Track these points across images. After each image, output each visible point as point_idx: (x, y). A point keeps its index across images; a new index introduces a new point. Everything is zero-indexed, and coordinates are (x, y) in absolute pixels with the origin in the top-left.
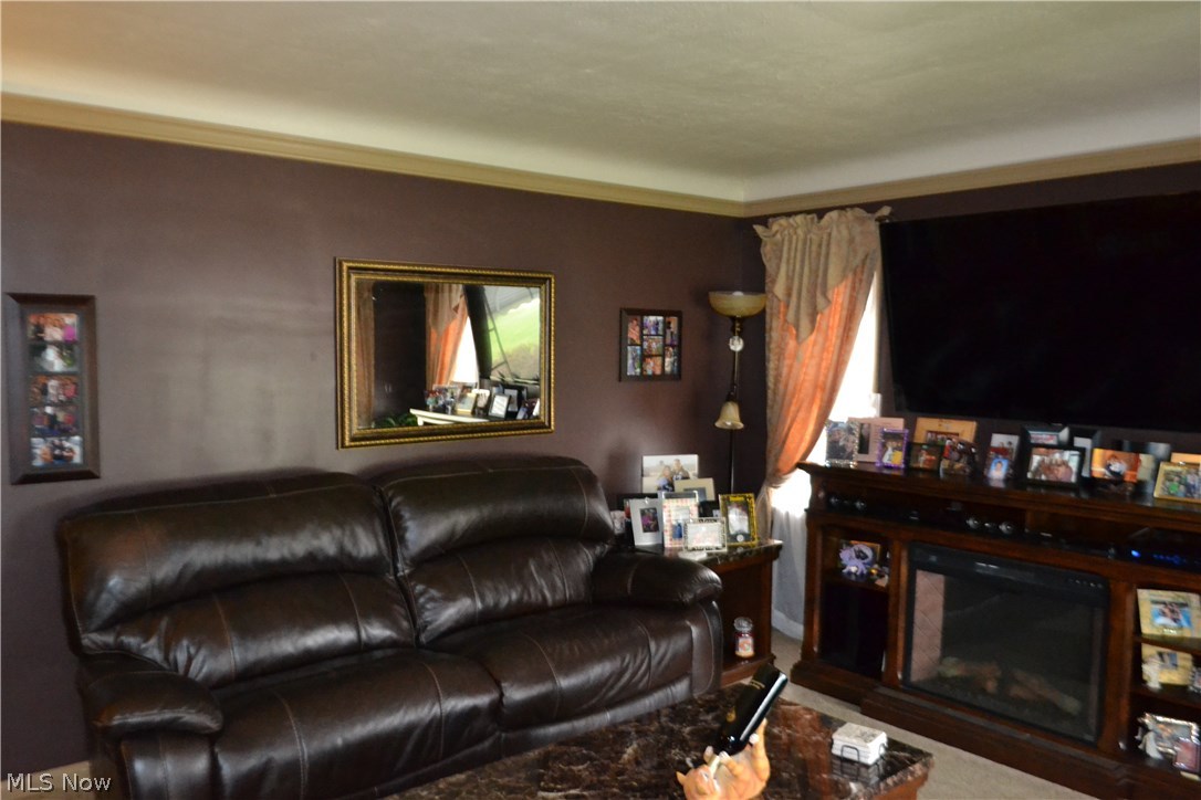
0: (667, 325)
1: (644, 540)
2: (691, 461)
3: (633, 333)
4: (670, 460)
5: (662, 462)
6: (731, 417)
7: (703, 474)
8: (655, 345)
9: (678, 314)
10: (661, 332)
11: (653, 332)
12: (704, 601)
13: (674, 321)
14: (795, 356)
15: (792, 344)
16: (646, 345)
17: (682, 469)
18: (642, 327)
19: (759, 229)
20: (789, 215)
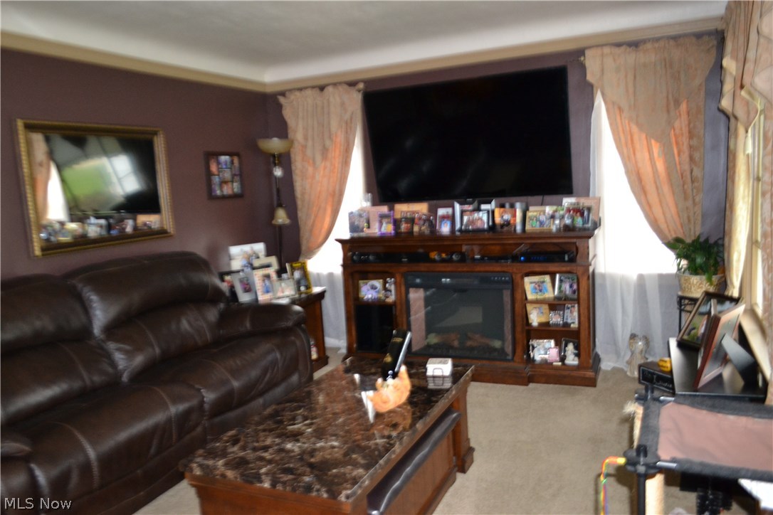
0: (232, 162)
1: (244, 298)
2: (260, 247)
3: (214, 168)
4: (247, 248)
5: (242, 250)
6: (281, 217)
7: (268, 254)
8: (227, 175)
9: (238, 155)
10: (229, 166)
11: (224, 167)
12: (298, 324)
13: (236, 160)
14: (313, 177)
15: (310, 170)
16: (221, 176)
17: (254, 253)
18: (218, 163)
19: (282, 99)
20: (300, 89)
